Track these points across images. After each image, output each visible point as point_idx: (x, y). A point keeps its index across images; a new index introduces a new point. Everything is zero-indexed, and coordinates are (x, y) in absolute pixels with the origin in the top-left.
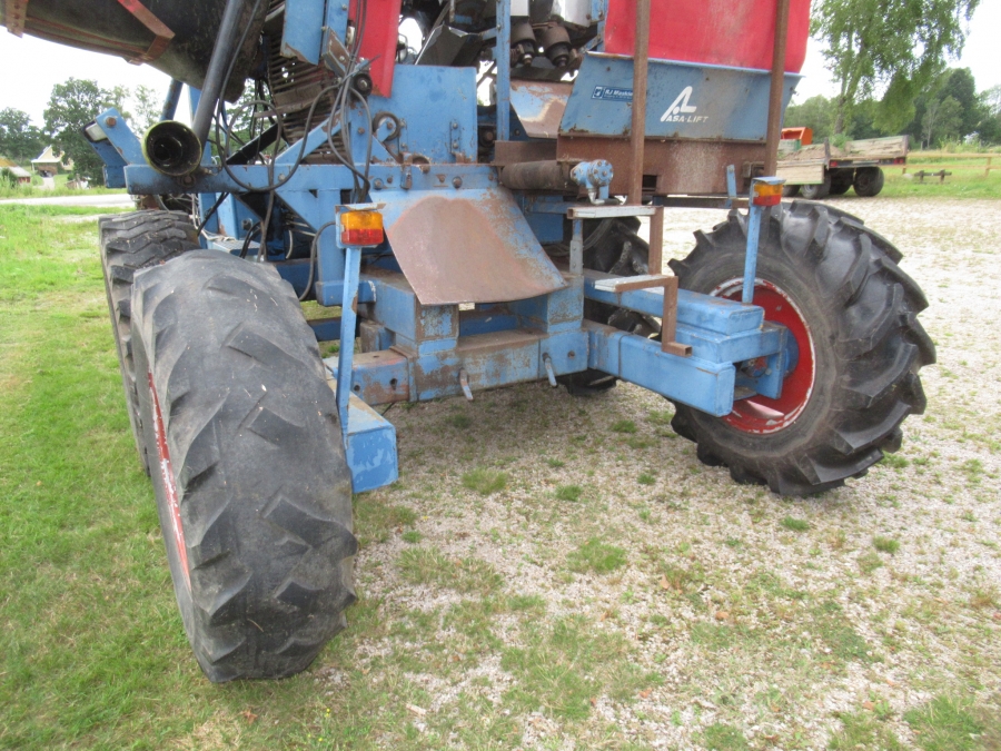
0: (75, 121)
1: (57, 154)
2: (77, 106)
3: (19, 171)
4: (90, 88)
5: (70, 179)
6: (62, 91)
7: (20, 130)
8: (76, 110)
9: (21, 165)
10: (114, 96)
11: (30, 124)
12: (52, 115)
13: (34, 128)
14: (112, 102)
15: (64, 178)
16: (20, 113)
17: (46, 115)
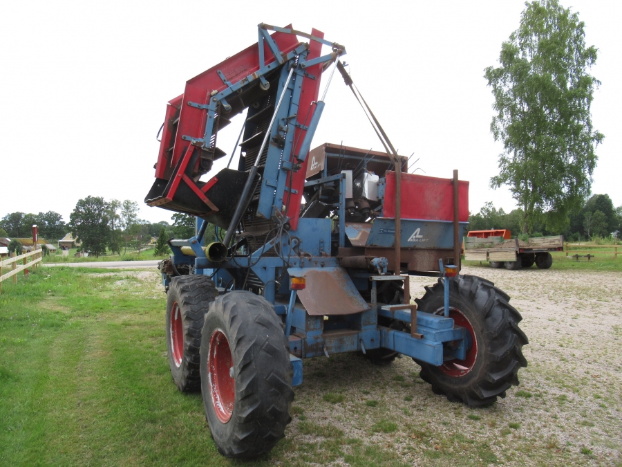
0: (87, 219)
1: (74, 236)
2: (90, 211)
3: (50, 246)
4: (98, 201)
5: (78, 251)
6: (81, 203)
7: (54, 223)
8: (89, 214)
9: (51, 243)
10: (111, 206)
11: (61, 220)
12: (74, 216)
13: (64, 222)
14: (110, 209)
15: (75, 251)
16: (56, 214)
17: (72, 216)
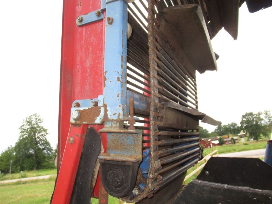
0: (248, 123)
1: (244, 132)
2: (248, 119)
3: (235, 138)
4: (251, 114)
5: (248, 138)
6: (244, 117)
7: (235, 127)
8: (248, 120)
9: (236, 136)
10: (258, 115)
11: (237, 125)
12: (242, 123)
14: (258, 117)
15: (246, 138)
16: (235, 123)
17: (241, 123)
